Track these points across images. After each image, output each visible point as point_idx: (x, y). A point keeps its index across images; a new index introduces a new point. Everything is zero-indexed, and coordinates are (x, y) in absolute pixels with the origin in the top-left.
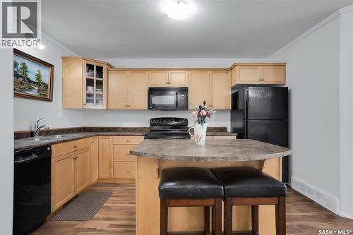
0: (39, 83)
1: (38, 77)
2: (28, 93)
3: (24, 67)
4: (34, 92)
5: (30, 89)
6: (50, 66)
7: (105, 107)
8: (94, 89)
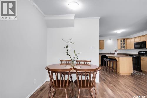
8: (122, 45)
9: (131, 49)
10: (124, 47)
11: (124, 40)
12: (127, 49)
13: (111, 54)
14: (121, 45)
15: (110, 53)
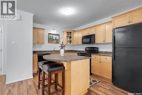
0: (56, 39)
1: (56, 38)
2: (53, 42)
3: (52, 37)
4: (55, 42)
5: (54, 41)
6: (59, 35)
7: (72, 44)
8: (69, 39)
9: (78, 45)
10: (70, 42)
11: (70, 33)
12: (73, 45)
13: (55, 51)
14: (67, 39)
15: (53, 50)
